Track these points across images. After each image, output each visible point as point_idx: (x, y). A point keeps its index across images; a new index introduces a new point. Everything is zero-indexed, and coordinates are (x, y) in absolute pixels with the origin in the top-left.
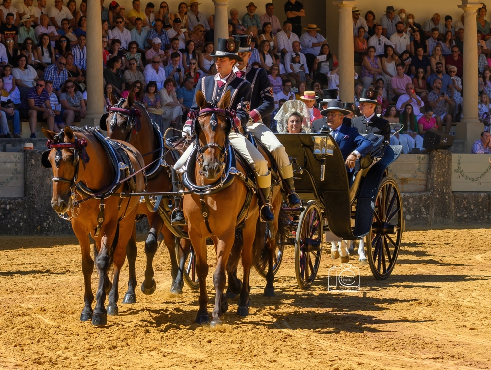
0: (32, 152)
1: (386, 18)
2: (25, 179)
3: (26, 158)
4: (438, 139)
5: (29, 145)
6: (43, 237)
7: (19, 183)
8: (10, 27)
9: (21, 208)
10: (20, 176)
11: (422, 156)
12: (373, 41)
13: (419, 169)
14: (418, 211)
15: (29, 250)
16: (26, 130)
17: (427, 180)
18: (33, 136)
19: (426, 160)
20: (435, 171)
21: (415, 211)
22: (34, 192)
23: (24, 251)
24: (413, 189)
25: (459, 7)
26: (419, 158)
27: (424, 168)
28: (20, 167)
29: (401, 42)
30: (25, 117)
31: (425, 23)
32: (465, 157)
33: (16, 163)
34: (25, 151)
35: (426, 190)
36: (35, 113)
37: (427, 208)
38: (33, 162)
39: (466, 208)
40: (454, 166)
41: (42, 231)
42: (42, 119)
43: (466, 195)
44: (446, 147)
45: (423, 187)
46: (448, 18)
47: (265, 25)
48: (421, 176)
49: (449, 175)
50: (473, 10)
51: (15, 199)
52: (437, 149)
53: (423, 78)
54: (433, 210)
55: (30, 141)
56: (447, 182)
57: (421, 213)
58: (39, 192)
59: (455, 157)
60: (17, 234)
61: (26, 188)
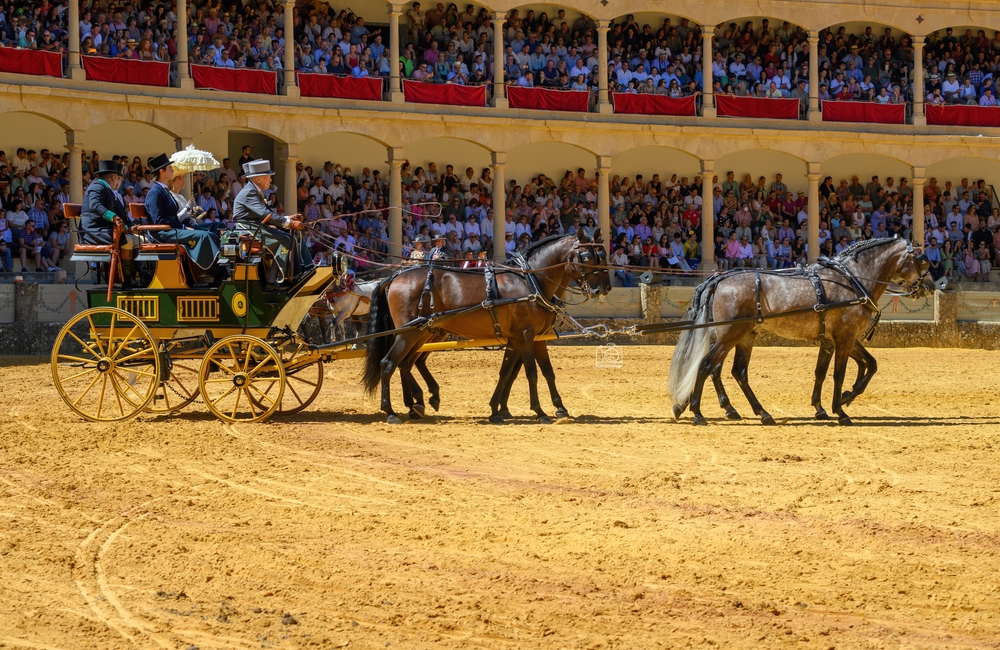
0: (22, 284)
1: (324, 171)
2: (16, 307)
3: (16, 289)
5: (20, 278)
6: (31, 357)
7: (11, 310)
8: (3, 177)
9: (12, 332)
10: (12, 304)
12: (314, 191)
15: (18, 368)
16: (17, 265)
18: (24, 270)
22: (23, 318)
23: (14, 368)
28: (11, 297)
29: (337, 191)
30: (16, 254)
31: (358, 176)
33: (8, 293)
34: (15, 283)
36: (24, 251)
38: (23, 292)
41: (30, 352)
42: (31, 256)
46: (376, 173)
47: (222, 175)
50: (398, 165)
51: (7, 324)
53: (357, 222)
58: (27, 318)
60: (8, 354)
61: (17, 315)
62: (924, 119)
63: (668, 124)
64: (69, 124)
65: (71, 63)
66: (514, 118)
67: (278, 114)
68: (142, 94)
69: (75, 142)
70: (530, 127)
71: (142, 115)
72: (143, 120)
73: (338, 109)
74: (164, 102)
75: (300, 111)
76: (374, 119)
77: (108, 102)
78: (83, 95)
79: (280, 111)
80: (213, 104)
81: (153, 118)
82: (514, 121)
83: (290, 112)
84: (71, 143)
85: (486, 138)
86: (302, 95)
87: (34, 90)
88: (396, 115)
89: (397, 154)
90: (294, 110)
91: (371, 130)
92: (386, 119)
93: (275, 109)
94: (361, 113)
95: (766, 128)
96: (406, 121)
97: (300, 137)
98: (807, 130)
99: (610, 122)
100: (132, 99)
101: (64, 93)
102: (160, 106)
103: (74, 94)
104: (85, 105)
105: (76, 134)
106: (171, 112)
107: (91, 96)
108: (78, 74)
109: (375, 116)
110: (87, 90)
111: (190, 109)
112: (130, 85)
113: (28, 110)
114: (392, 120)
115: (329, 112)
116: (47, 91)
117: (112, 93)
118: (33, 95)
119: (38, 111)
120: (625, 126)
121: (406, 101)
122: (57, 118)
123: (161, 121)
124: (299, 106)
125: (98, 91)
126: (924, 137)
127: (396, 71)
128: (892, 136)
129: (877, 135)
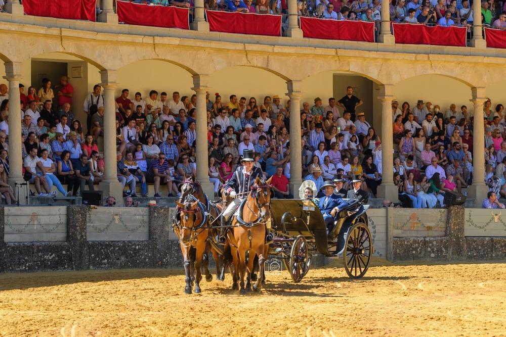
0: (155, 208)
1: (416, 109)
2: (150, 227)
3: (150, 211)
4: (455, 197)
5: (153, 202)
6: (163, 270)
7: (146, 230)
8: (140, 115)
9: (147, 248)
10: (146, 225)
11: (443, 210)
12: (408, 125)
13: (440, 220)
14: (439, 250)
15: (151, 279)
16: (151, 191)
17: (446, 228)
18: (156, 195)
19: (446, 213)
20: (453, 221)
21: (438, 251)
22: (156, 237)
23: (147, 279)
24: (436, 234)
25: (470, 100)
26: (440, 212)
27: (444, 219)
28: (146, 218)
29: (429, 126)
31: (446, 112)
32: (474, 211)
33: (143, 215)
34: (149, 206)
35: (446, 235)
37: (446, 248)
38: (156, 214)
39: (475, 249)
40: (466, 217)
41: (162, 266)
43: (475, 239)
44: (461, 204)
45: (443, 233)
46: (463, 107)
47: (328, 113)
48: (443, 225)
49: (463, 224)
50: (481, 103)
51: (142, 241)
52: (453, 205)
54: (451, 250)
55: (154, 199)
56: (461, 230)
57: (442, 251)
58: (160, 237)
59: (467, 211)
60: (144, 267)
61: (151, 233)
64: (196, 70)
65: (196, 16)
67: (376, 59)
68: (258, 43)
69: (201, 84)
71: (258, 61)
72: (259, 65)
73: (428, 54)
74: (277, 49)
75: (396, 56)
76: (459, 63)
77: (228, 50)
78: (207, 44)
79: (378, 56)
80: (319, 51)
81: (268, 63)
83: (387, 57)
84: (197, 86)
86: (396, 42)
87: (165, 40)
88: (479, 59)
89: (480, 93)
90: (389, 55)
91: (457, 72)
92: (470, 63)
93: (373, 55)
94: (449, 57)
96: (488, 64)
97: (395, 79)
100: (249, 47)
101: (191, 42)
102: (274, 53)
103: (199, 43)
104: (209, 53)
105: (201, 78)
106: (283, 58)
107: (214, 45)
108: (203, 26)
109: (461, 60)
110: (211, 40)
111: (299, 55)
112: (248, 35)
113: (160, 58)
114: (476, 63)
115: (420, 57)
116: (176, 41)
117: (232, 42)
118: (164, 45)
119: (169, 58)
121: (487, 46)
122: (186, 64)
123: (274, 66)
124: (394, 52)
125: (220, 41)
127: (478, 20)
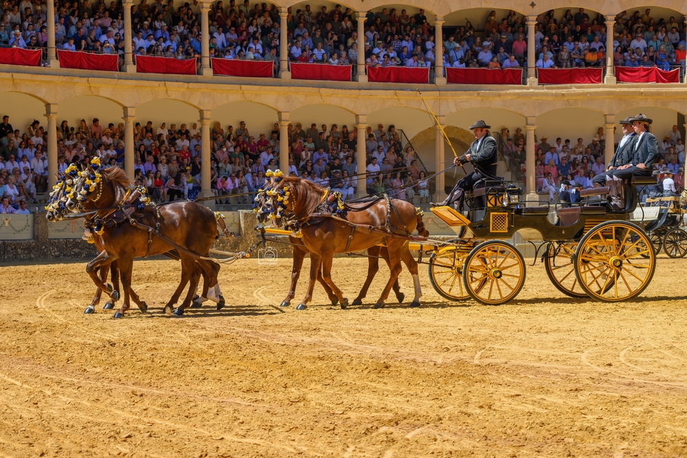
62: (366, 77)
63: (177, 81)
66: (65, 76)
70: (75, 83)
82: (65, 79)
85: (43, 92)
95: (250, 84)
98: (280, 86)
99: (136, 79)
120: (146, 83)
126: (367, 91)
128: (343, 91)
129: (333, 90)
